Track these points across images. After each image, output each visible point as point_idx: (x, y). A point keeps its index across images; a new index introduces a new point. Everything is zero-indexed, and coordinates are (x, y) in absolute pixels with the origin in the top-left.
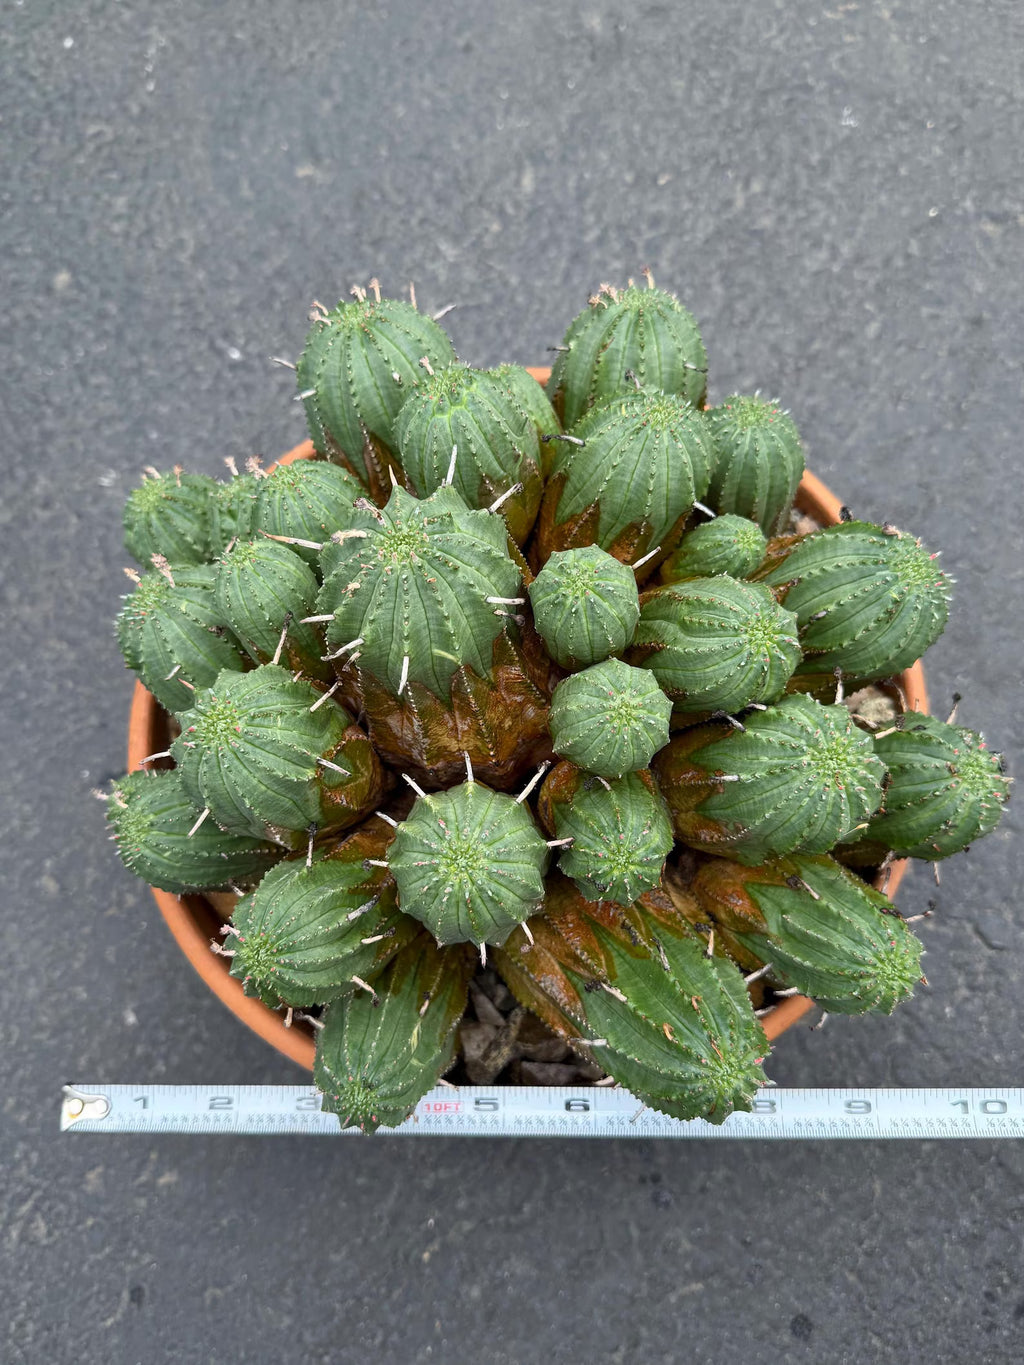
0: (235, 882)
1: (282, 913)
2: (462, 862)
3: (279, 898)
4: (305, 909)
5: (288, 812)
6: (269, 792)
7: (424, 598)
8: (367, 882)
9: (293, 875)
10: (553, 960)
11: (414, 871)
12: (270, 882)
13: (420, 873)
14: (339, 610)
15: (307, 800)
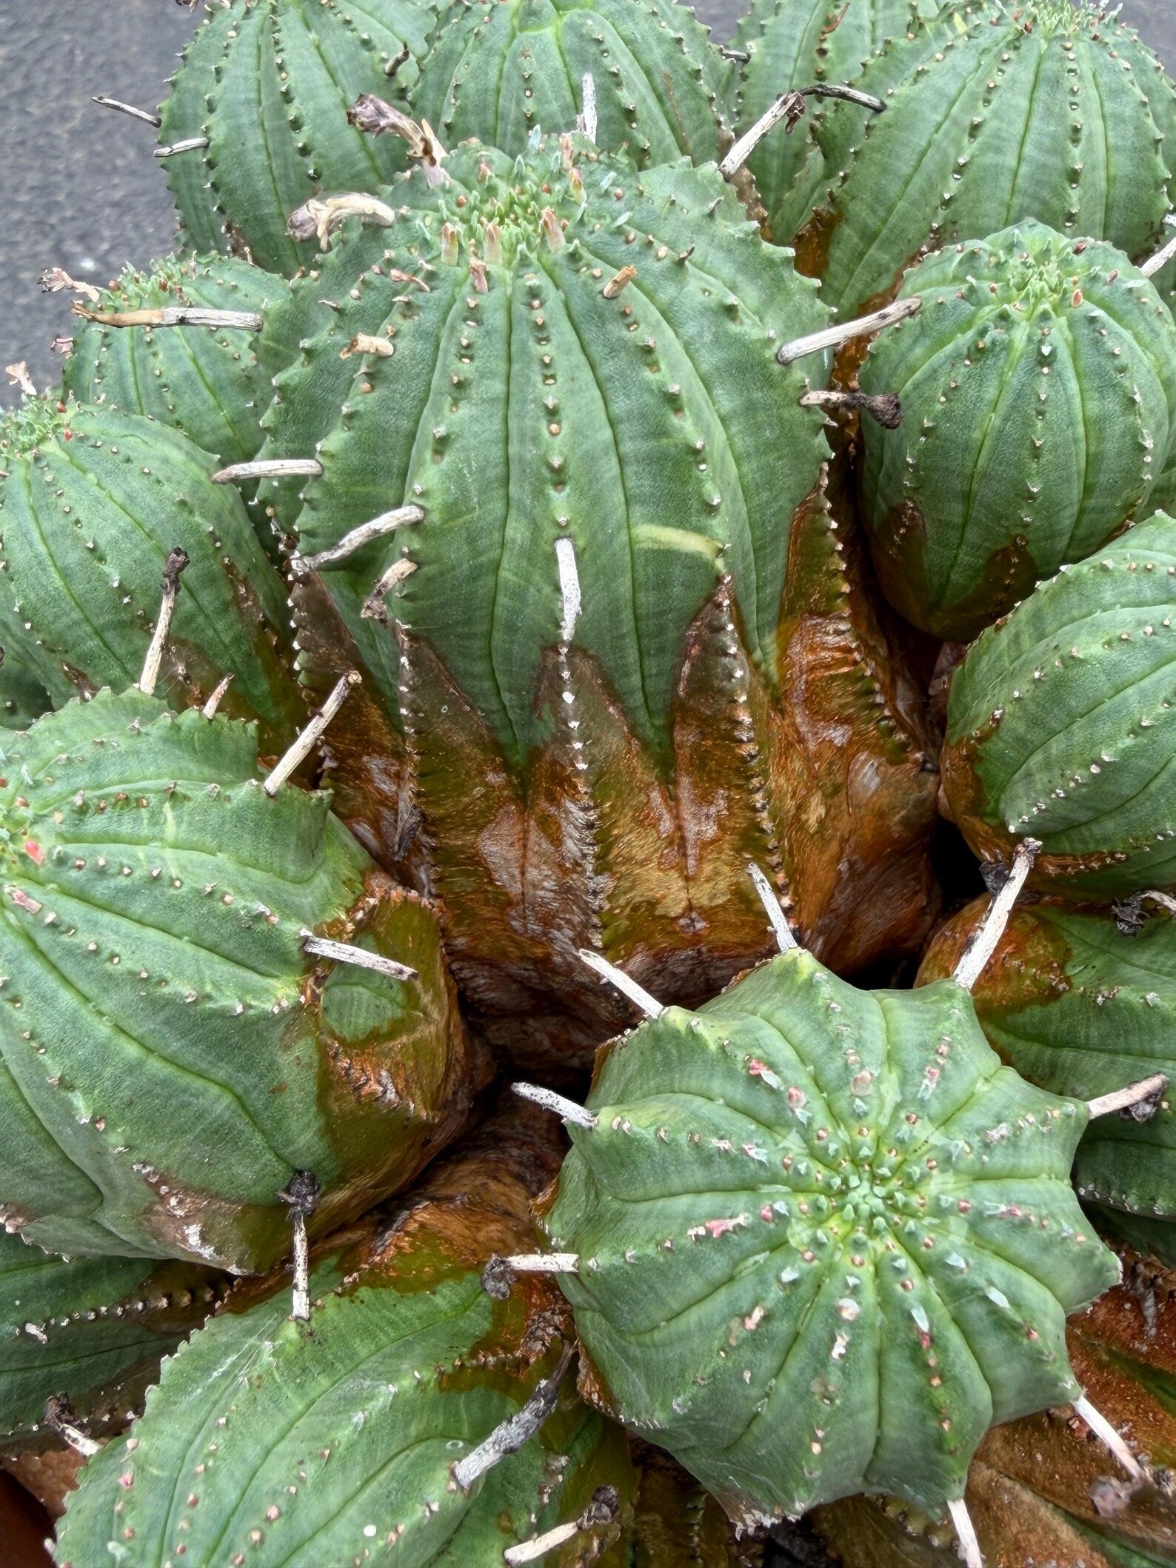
0: (69, 1411)
1: (232, 1496)
2: (865, 1196)
3: (216, 1442)
4: (309, 1471)
5: (220, 1135)
6: (156, 1067)
7: (597, 351)
8: (485, 1344)
9: (252, 1356)
10: (1045, 1512)
11: (694, 1262)
12: (180, 1389)
13: (718, 1265)
14: (335, 440)
15: (278, 1090)
